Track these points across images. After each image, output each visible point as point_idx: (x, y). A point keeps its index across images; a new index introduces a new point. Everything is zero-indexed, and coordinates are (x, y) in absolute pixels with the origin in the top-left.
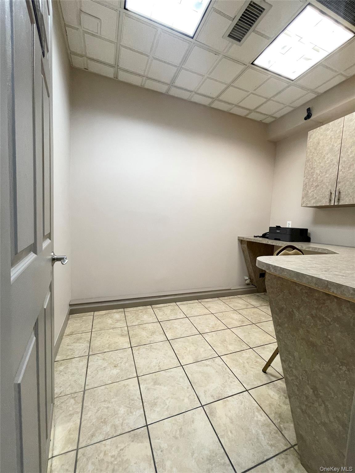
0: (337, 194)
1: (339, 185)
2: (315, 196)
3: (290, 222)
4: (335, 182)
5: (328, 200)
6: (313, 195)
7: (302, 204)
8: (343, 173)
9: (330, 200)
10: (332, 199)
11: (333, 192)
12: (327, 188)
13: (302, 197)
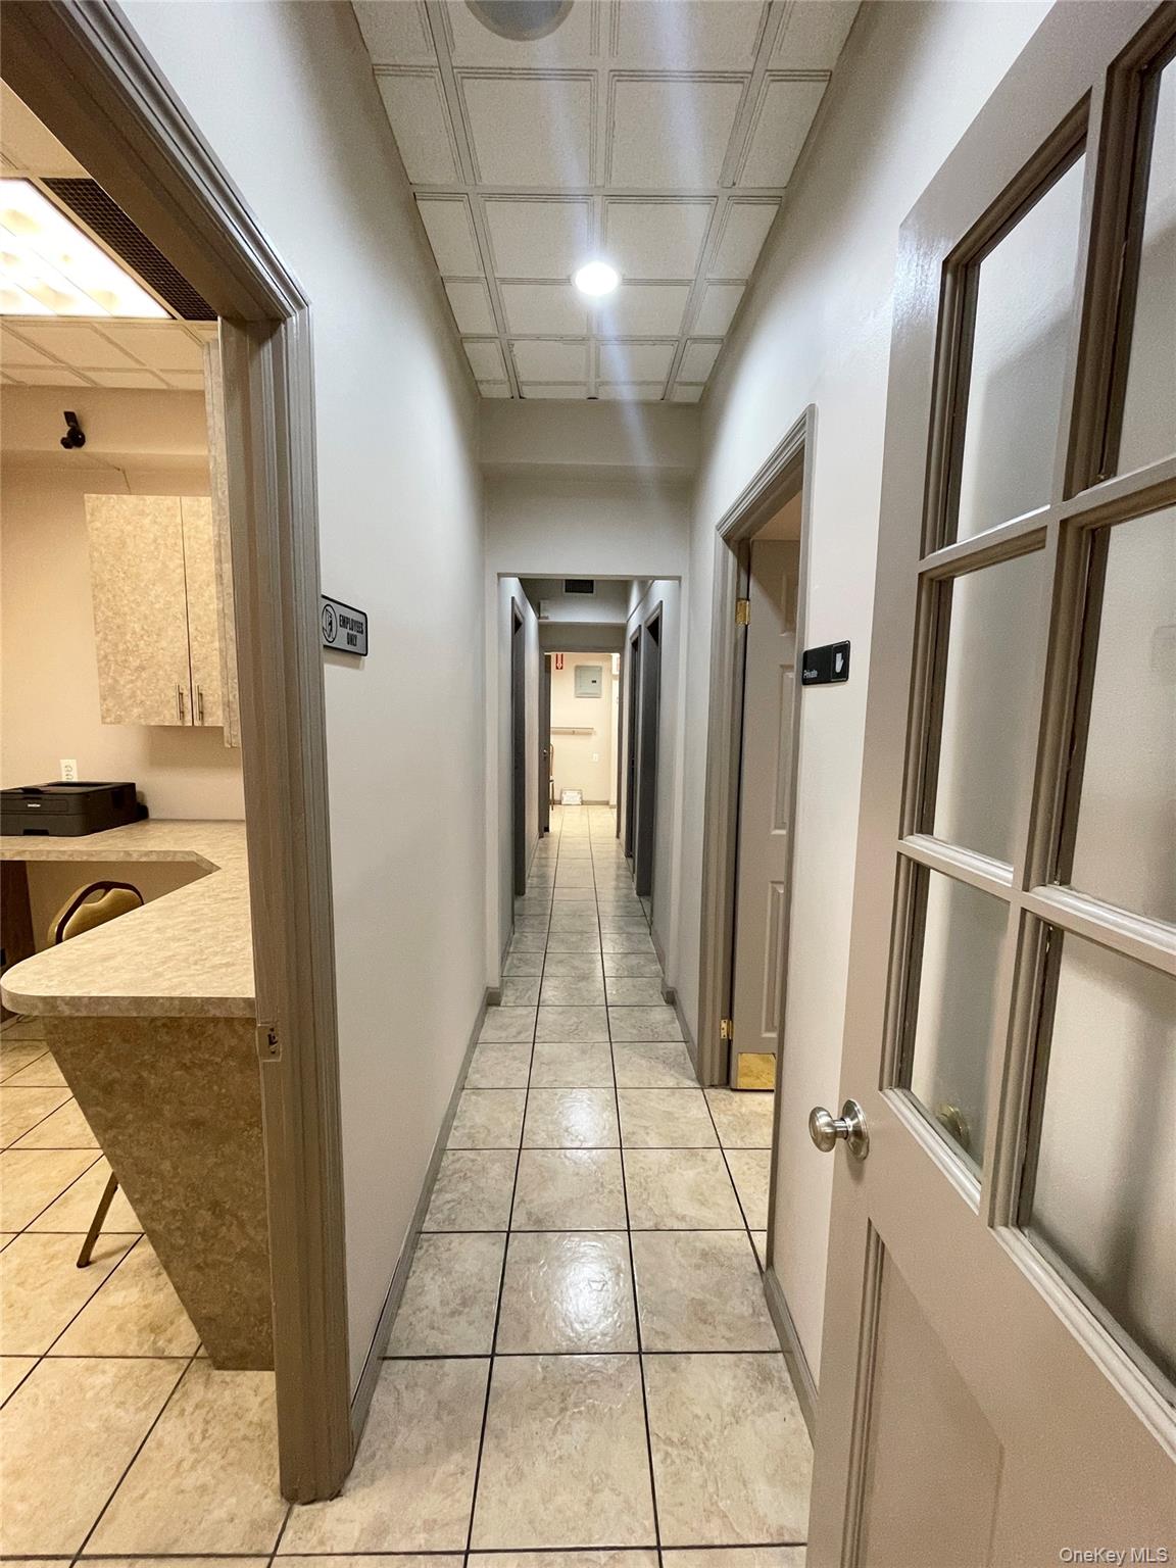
0: (195, 697)
1: (196, 676)
2: (140, 697)
3: (73, 763)
4: (185, 667)
5: (176, 712)
6: (133, 695)
7: (103, 718)
8: (202, 645)
9: (182, 712)
10: (186, 711)
11: (186, 692)
12: (170, 680)
13: (101, 696)
